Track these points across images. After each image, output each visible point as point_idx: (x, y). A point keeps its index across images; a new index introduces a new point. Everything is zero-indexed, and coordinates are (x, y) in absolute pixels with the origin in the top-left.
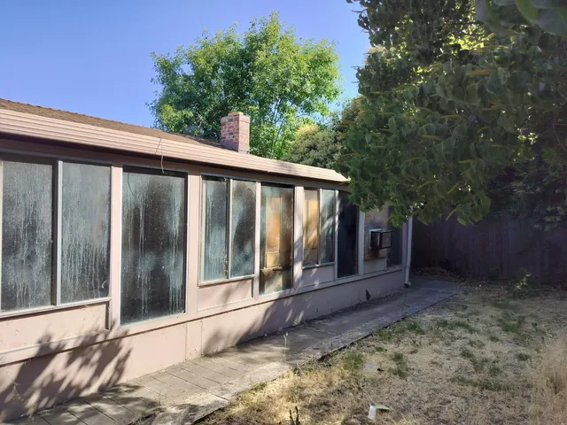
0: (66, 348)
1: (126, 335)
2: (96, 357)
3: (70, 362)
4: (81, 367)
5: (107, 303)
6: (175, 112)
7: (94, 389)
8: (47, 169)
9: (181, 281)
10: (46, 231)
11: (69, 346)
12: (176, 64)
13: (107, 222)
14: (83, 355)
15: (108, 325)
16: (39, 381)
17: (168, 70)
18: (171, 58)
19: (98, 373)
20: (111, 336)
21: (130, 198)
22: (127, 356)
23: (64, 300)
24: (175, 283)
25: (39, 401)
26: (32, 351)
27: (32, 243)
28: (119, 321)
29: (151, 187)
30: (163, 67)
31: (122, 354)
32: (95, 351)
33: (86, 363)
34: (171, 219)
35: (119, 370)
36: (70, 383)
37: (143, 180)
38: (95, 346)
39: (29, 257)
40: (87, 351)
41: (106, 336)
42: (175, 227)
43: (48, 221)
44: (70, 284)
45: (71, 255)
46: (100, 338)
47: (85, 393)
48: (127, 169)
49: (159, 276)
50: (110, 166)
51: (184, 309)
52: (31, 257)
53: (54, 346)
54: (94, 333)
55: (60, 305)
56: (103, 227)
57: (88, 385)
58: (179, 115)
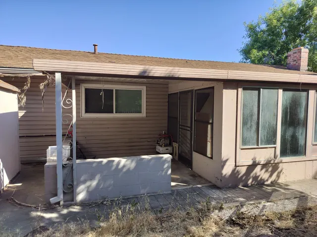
0: (261, 163)
1: (281, 162)
2: (270, 169)
3: (261, 170)
4: (265, 172)
5: (275, 148)
6: (258, 52)
7: (269, 182)
8: (257, 92)
9: (304, 142)
10: (255, 117)
11: (262, 163)
12: (258, 25)
13: (276, 113)
14: (266, 168)
15: (275, 157)
16: (252, 175)
17: (252, 30)
18: (254, 23)
19: (271, 176)
20: (276, 162)
21: (285, 103)
22: (281, 171)
23: (261, 144)
24: (301, 142)
25: (252, 182)
26: (250, 163)
27: (251, 122)
28: (279, 156)
29: (293, 97)
30: (250, 29)
31: (279, 170)
32: (270, 167)
33: (267, 171)
34: (300, 112)
35: (278, 176)
36: (261, 178)
37: (290, 94)
38: (270, 165)
39: (250, 127)
40: (267, 165)
41: (274, 161)
42: (302, 116)
43: (256, 113)
44: (263, 138)
45: (264, 127)
46: (272, 162)
47: (266, 183)
48: (284, 90)
49: (294, 138)
50: (278, 89)
51: (305, 154)
52: (251, 127)
53: (257, 162)
54: (270, 159)
55: (260, 146)
56: (274, 115)
57: (267, 180)
58: (260, 54)
